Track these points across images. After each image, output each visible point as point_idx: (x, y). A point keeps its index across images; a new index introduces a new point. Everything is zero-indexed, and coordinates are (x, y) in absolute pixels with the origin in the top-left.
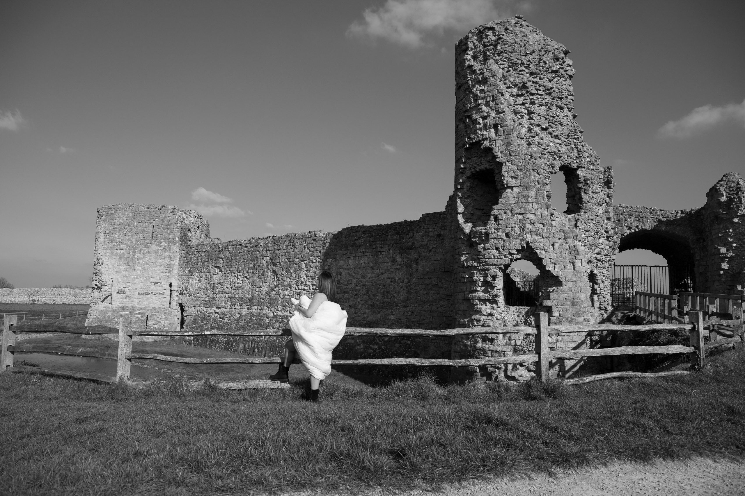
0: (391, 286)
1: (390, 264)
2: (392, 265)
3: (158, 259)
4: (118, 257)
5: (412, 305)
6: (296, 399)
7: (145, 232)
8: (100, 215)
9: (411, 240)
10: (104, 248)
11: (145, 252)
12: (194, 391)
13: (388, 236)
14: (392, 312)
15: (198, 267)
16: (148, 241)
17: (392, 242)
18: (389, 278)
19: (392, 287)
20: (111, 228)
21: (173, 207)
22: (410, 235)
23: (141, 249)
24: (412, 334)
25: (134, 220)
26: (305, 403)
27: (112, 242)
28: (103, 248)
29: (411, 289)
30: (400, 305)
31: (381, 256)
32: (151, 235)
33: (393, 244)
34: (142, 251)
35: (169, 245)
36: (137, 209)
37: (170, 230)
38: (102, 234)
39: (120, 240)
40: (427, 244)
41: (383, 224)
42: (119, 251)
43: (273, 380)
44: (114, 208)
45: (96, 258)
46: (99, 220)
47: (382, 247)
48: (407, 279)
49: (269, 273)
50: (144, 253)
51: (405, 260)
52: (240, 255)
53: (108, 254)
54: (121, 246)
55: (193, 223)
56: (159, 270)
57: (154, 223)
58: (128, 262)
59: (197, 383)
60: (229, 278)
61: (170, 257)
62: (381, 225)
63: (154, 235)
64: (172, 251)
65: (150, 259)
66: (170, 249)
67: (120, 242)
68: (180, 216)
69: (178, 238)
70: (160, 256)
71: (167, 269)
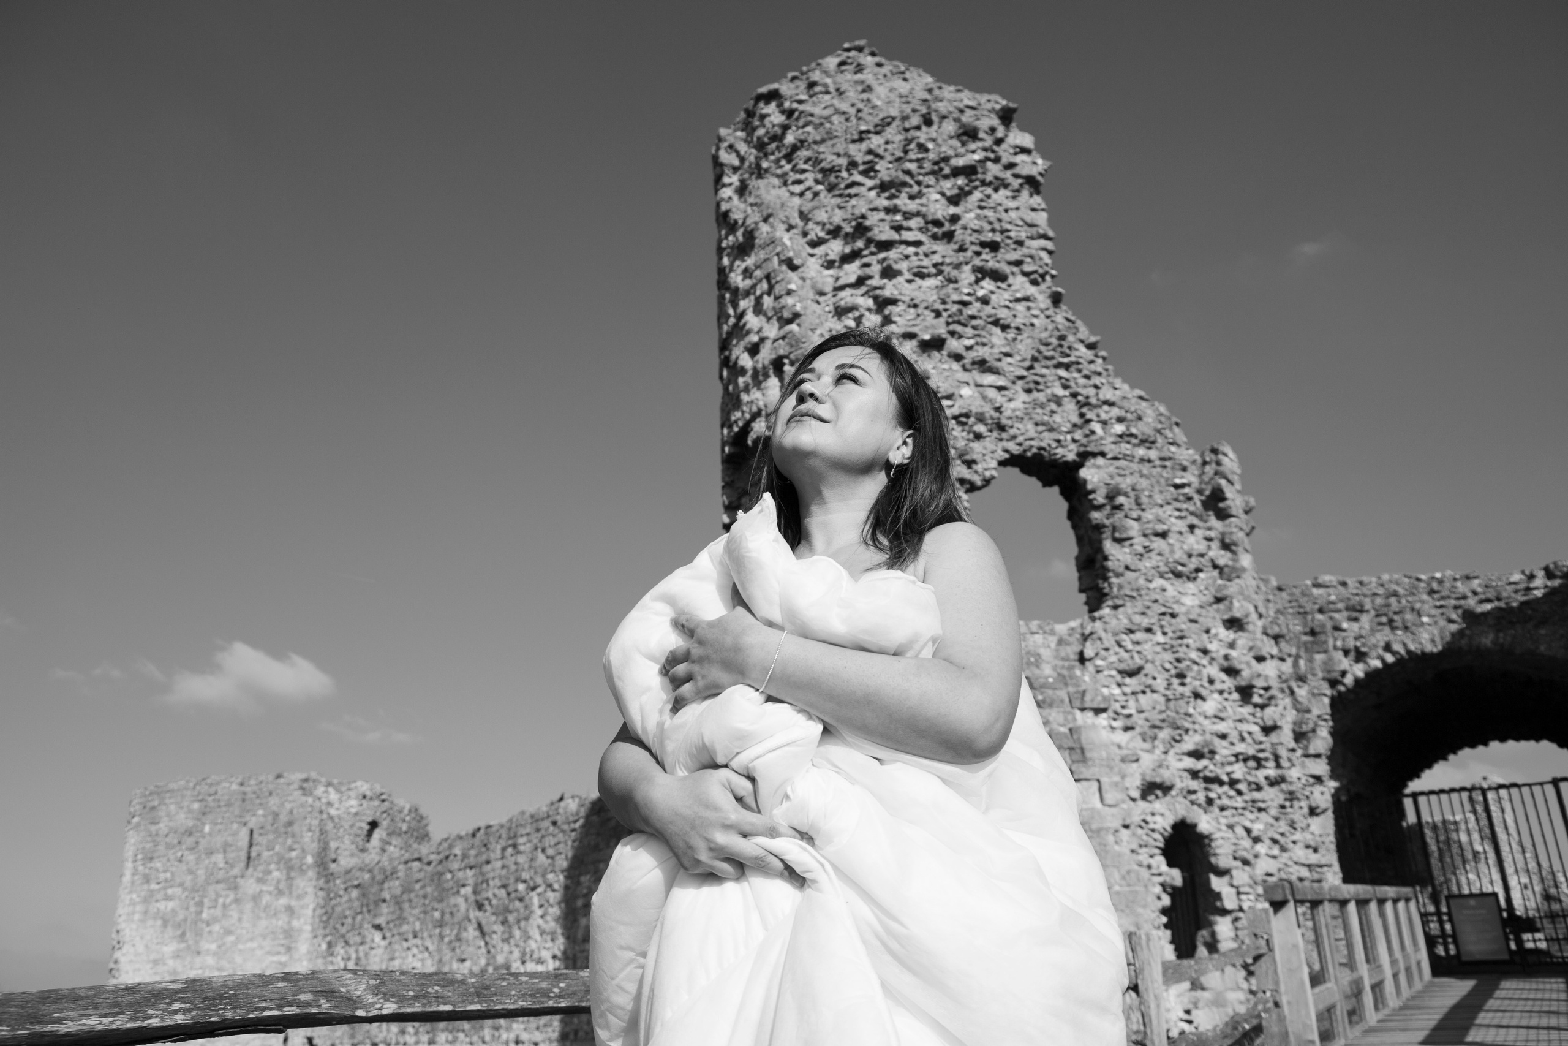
3: (259, 918)
4: (159, 922)
7: (229, 849)
10: (131, 899)
11: (228, 901)
15: (343, 930)
16: (236, 871)
20: (148, 846)
21: (304, 776)
23: (218, 895)
25: (204, 819)
27: (148, 882)
28: (127, 902)
32: (243, 855)
34: (221, 900)
35: (289, 878)
36: (212, 790)
37: (293, 836)
38: (129, 864)
39: (168, 875)
42: (162, 905)
44: (160, 792)
49: (471, 932)
50: (224, 906)
52: (417, 886)
53: (137, 917)
54: (170, 891)
55: (356, 814)
56: (261, 947)
57: (253, 822)
58: (183, 934)
61: (290, 910)
63: (253, 854)
64: (295, 894)
65: (240, 920)
66: (290, 887)
67: (166, 881)
68: (319, 799)
69: (313, 856)
70: (265, 908)
71: (283, 942)
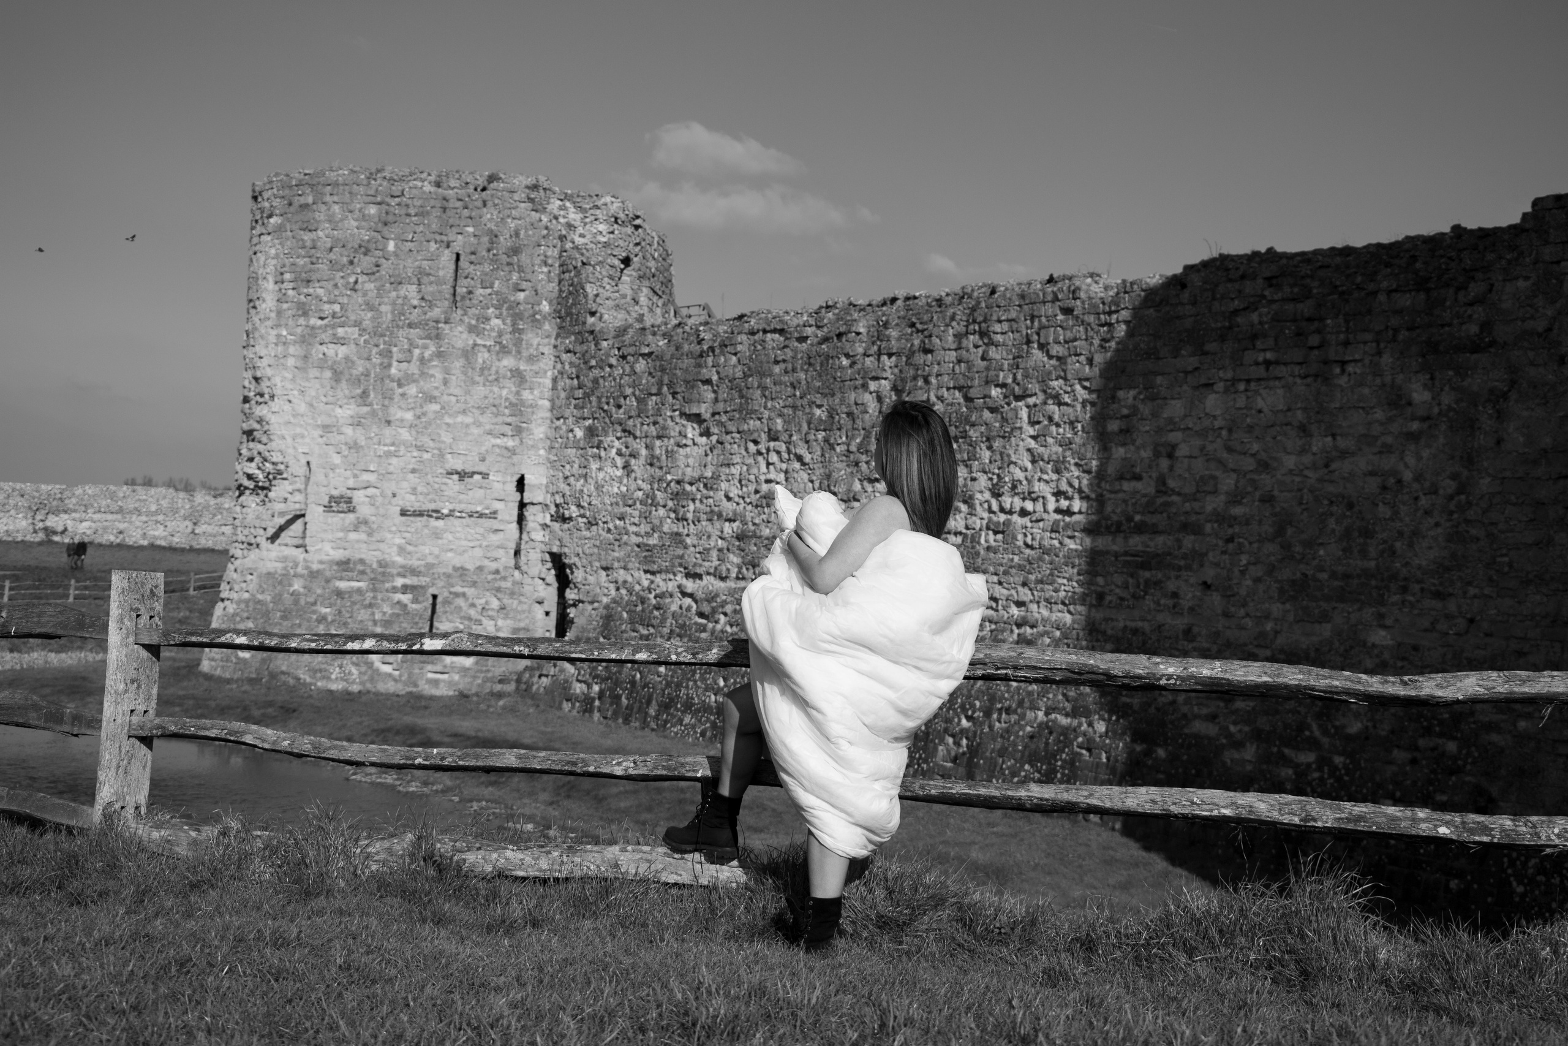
0: (1381, 508)
1: (1379, 415)
2: (1390, 420)
3: (474, 383)
4: (328, 374)
5: (1472, 591)
6: (755, 933)
7: (425, 280)
8: (262, 210)
9: (1479, 313)
10: (279, 336)
11: (427, 354)
12: (373, 876)
13: (1375, 293)
14: (1381, 616)
15: (620, 414)
16: (436, 312)
17: (1394, 321)
18: (1372, 474)
19: (1384, 511)
20: (301, 262)
21: (530, 181)
22: (1475, 289)
23: (412, 345)
24: (1265, 685)
25: (386, 231)
26: (776, 952)
27: (305, 314)
28: (272, 339)
29: (1468, 522)
30: (1416, 587)
31: (1343, 381)
32: (447, 289)
33: (1396, 331)
34: (417, 352)
35: (516, 330)
36: (396, 189)
37: (521, 270)
38: (270, 285)
39: (337, 308)
40: (1550, 330)
41: (1359, 243)
42: (330, 350)
43: (675, 850)
44: (313, 183)
45: (249, 374)
46: (259, 229)
47: (1346, 344)
48: (1454, 477)
50: (422, 360)
51: (1447, 399)
52: (778, 369)
53: (291, 362)
54: (340, 331)
55: (602, 245)
56: (478, 424)
57: (459, 243)
58: (365, 394)
59: (386, 844)
60: (737, 459)
61: (518, 375)
62: (1347, 251)
63: (461, 291)
64: (525, 354)
65: (445, 382)
66: (518, 343)
67: (334, 315)
68: (556, 218)
69: (550, 303)
70: (482, 369)
71: (509, 420)
